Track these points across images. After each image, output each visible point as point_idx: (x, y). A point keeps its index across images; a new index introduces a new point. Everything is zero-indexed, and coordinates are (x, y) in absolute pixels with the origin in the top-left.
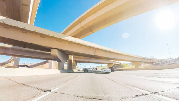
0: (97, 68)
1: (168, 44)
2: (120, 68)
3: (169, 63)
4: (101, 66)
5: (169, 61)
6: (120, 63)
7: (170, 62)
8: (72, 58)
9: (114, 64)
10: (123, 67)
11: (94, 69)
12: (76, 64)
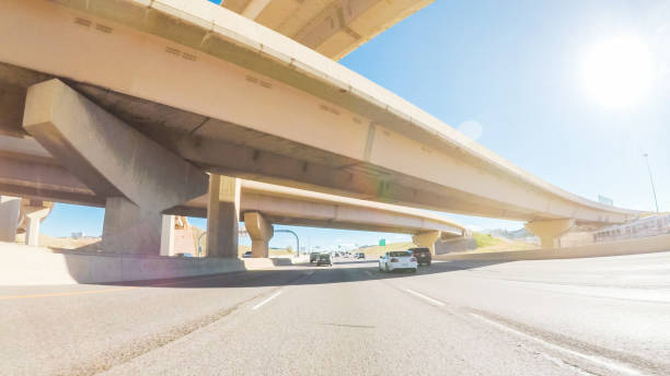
0: (365, 251)
1: (646, 155)
2: (464, 250)
3: (656, 228)
4: (382, 243)
5: (659, 221)
6: (463, 231)
7: (660, 226)
8: (233, 194)
9: (443, 233)
10: (473, 244)
11: (353, 253)
12: (270, 232)
